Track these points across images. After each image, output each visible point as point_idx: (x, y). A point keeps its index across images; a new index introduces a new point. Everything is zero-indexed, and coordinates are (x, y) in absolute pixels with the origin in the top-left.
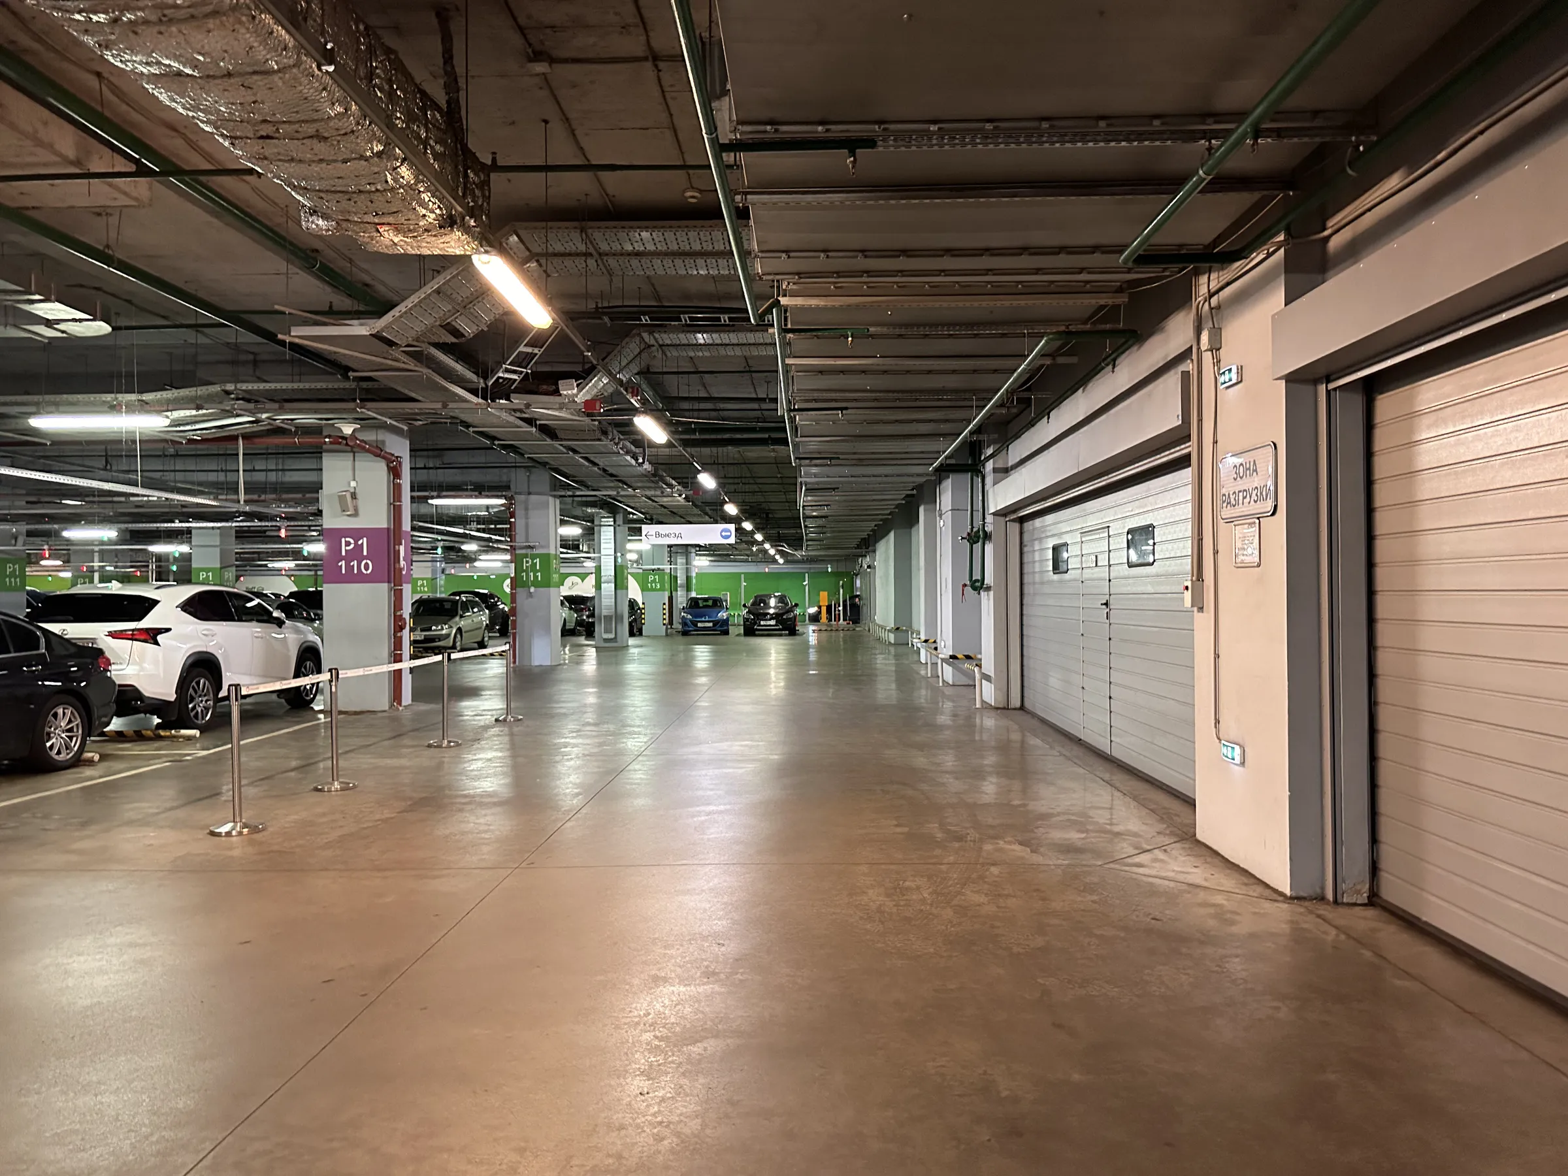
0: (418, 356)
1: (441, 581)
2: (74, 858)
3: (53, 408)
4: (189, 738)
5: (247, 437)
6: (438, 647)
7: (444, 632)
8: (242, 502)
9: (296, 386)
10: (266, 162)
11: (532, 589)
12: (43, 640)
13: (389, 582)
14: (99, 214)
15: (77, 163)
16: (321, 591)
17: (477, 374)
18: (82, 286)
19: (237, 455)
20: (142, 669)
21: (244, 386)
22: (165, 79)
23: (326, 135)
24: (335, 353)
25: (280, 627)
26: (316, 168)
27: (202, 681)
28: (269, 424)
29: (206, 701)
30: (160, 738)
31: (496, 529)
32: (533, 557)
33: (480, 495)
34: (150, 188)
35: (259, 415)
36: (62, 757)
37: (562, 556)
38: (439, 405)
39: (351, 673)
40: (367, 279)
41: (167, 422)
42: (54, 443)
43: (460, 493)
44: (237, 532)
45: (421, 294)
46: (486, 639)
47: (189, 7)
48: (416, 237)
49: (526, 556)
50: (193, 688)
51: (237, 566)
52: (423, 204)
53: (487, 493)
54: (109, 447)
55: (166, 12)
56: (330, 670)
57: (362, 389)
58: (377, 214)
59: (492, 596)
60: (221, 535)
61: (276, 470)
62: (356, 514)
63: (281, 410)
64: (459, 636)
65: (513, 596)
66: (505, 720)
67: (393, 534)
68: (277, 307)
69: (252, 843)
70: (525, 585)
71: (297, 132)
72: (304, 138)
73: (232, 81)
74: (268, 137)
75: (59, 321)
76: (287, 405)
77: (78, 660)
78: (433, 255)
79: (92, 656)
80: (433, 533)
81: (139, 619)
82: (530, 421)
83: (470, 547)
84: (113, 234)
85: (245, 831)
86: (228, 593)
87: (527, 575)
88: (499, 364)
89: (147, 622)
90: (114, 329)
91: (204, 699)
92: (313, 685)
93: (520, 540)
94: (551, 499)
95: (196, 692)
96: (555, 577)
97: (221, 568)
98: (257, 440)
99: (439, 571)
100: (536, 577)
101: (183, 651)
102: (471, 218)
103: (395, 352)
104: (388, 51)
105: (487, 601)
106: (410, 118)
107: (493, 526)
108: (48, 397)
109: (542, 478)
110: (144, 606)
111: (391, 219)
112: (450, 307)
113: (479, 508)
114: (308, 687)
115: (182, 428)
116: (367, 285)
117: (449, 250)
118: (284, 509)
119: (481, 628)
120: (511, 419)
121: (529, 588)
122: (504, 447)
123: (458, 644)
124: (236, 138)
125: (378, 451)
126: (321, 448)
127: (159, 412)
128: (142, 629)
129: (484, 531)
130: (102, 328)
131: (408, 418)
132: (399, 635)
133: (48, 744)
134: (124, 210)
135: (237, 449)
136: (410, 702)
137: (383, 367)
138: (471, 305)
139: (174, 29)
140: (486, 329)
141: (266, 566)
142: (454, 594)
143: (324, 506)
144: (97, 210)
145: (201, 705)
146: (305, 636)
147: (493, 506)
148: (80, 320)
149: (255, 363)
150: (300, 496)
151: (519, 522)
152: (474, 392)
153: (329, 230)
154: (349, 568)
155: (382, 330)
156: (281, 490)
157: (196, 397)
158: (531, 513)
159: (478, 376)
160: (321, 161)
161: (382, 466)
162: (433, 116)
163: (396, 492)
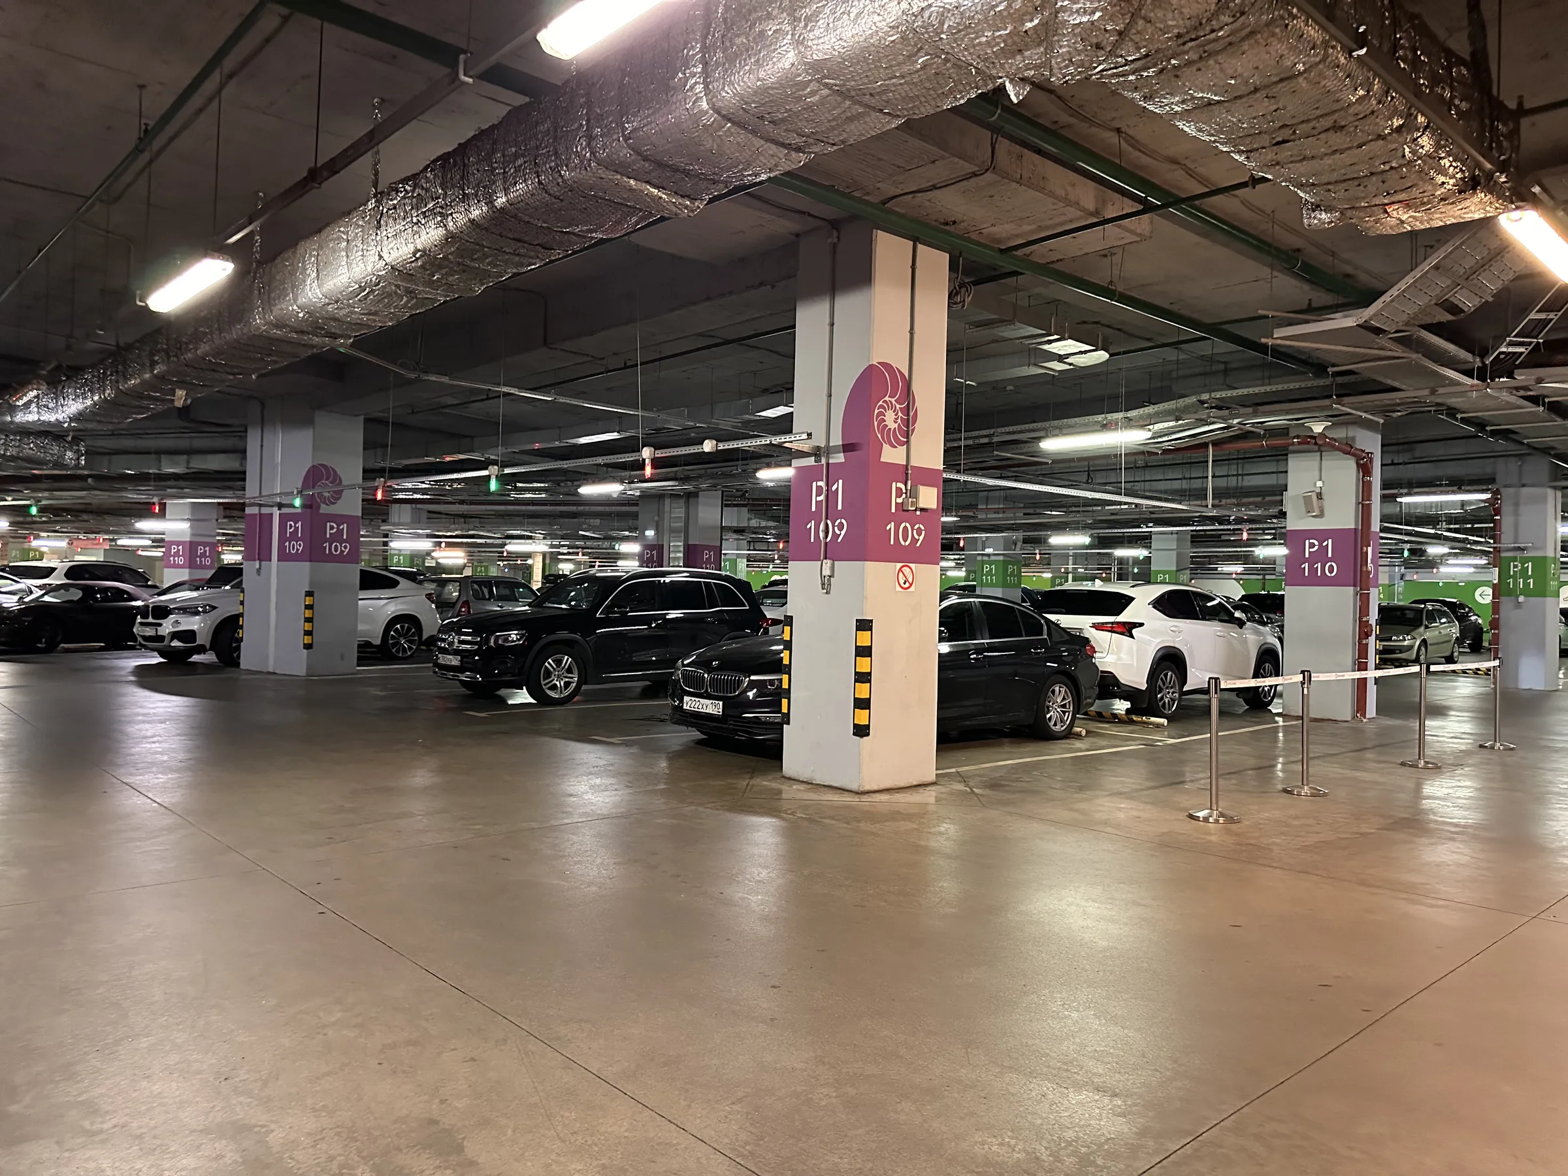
0: (1405, 341)
1: (1399, 587)
2: (1076, 815)
3: (1057, 431)
4: (1158, 726)
5: (1216, 443)
6: (1398, 660)
7: (1406, 643)
8: (1210, 506)
9: (1268, 389)
10: (1277, 167)
11: (1521, 599)
12: (1045, 628)
13: (1355, 585)
14: (1105, 256)
15: (1096, 213)
16: (1283, 596)
17: (1473, 353)
18: (1085, 322)
19: (1207, 462)
20: (1119, 659)
21: (1218, 395)
22: (1195, 112)
23: (1343, 123)
24: (1318, 349)
25: (1241, 628)
26: (1328, 161)
27: (1169, 674)
28: (1239, 429)
29: (1173, 693)
30: (1132, 722)
31: (1472, 528)
32: (1524, 561)
33: (1460, 490)
34: (1151, 222)
35: (1231, 421)
36: (1058, 728)
37: (1562, 559)
38: (1426, 392)
39: (1323, 677)
40: (1348, 269)
41: (1149, 435)
42: (1054, 462)
43: (1433, 489)
44: (1192, 536)
45: (1417, 273)
46: (1456, 654)
47: (1228, 36)
48: (1429, 209)
49: (1514, 559)
50: (1162, 679)
51: (1192, 569)
52: (1443, 171)
53: (1468, 488)
54: (1091, 463)
55: (1206, 48)
56: (1303, 672)
57: (1337, 385)
58: (1388, 194)
59: (1462, 606)
60: (1178, 540)
61: (1237, 475)
62: (1321, 515)
63: (1255, 414)
64: (1423, 649)
65: (1495, 606)
66: (1492, 747)
67: (1362, 534)
68: (1261, 312)
69: (1229, 832)
70: (1512, 593)
71: (1314, 128)
72: (1319, 134)
73: (1258, 95)
74: (1284, 142)
75: (1068, 355)
76: (1261, 408)
77: (1068, 646)
78: (1446, 226)
79: (1081, 643)
80: (1401, 534)
81: (1118, 614)
82: (1535, 400)
83: (1435, 550)
84: (1116, 272)
85: (1221, 820)
86: (1192, 591)
87: (1515, 582)
88: (1499, 340)
89: (1124, 617)
90: (1111, 355)
91: (1171, 691)
92: (1271, 686)
93: (1507, 540)
94: (1550, 492)
95: (1164, 684)
96: (1554, 583)
97: (1177, 571)
98: (1225, 446)
99: (1398, 576)
100: (1527, 585)
101: (1154, 645)
102: (1501, 173)
103: (1382, 340)
104: (1413, 17)
105: (1457, 611)
106: (1435, 80)
107: (1469, 526)
108: (1055, 423)
109: (1540, 466)
110: (1123, 602)
111: (1403, 196)
112: (1449, 282)
113: (1452, 504)
114: (1266, 689)
115: (1160, 440)
116: (1348, 276)
117: (1466, 216)
118: (1245, 513)
119: (1450, 641)
120: (1513, 399)
121: (1517, 597)
122: (1494, 433)
123: (1422, 658)
124: (1251, 151)
125: (1347, 448)
126: (1287, 449)
127: (1143, 427)
128: (1120, 623)
129: (1456, 531)
130: (1102, 356)
131: (1385, 411)
132: (1364, 642)
133: (1048, 716)
134: (1126, 247)
135: (1207, 456)
136: (1374, 715)
137: (1367, 358)
138: (1475, 276)
139: (1211, 62)
140: (1491, 299)
141: (1216, 569)
142: (1415, 602)
143: (1288, 507)
144: (1102, 253)
145: (1168, 696)
146: (1265, 638)
147: (1470, 503)
148: (1086, 352)
149: (1226, 372)
150: (1259, 499)
151: (1506, 521)
152: (1469, 373)
153: (1332, 222)
154: (1313, 571)
155: (1371, 319)
156: (1240, 494)
157: (1177, 409)
158: (1522, 508)
159: (1474, 354)
160: (1335, 152)
161: (1351, 464)
162: (1459, 73)
163: (1365, 490)
